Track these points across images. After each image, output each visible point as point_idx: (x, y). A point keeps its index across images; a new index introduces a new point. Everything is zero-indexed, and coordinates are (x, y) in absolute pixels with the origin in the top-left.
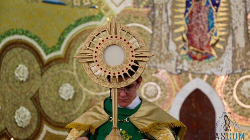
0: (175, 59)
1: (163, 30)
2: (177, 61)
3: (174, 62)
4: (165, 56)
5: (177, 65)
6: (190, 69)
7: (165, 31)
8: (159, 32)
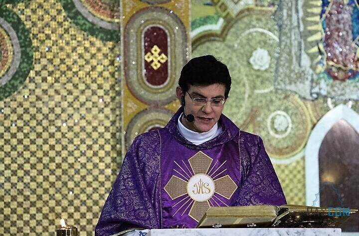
0: (310, 78)
1: (293, 37)
2: (312, 81)
3: (308, 83)
4: (296, 74)
5: (312, 87)
6: (329, 93)
7: (295, 39)
8: (288, 41)
